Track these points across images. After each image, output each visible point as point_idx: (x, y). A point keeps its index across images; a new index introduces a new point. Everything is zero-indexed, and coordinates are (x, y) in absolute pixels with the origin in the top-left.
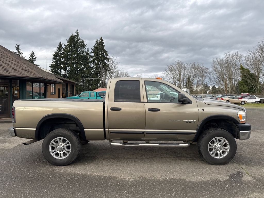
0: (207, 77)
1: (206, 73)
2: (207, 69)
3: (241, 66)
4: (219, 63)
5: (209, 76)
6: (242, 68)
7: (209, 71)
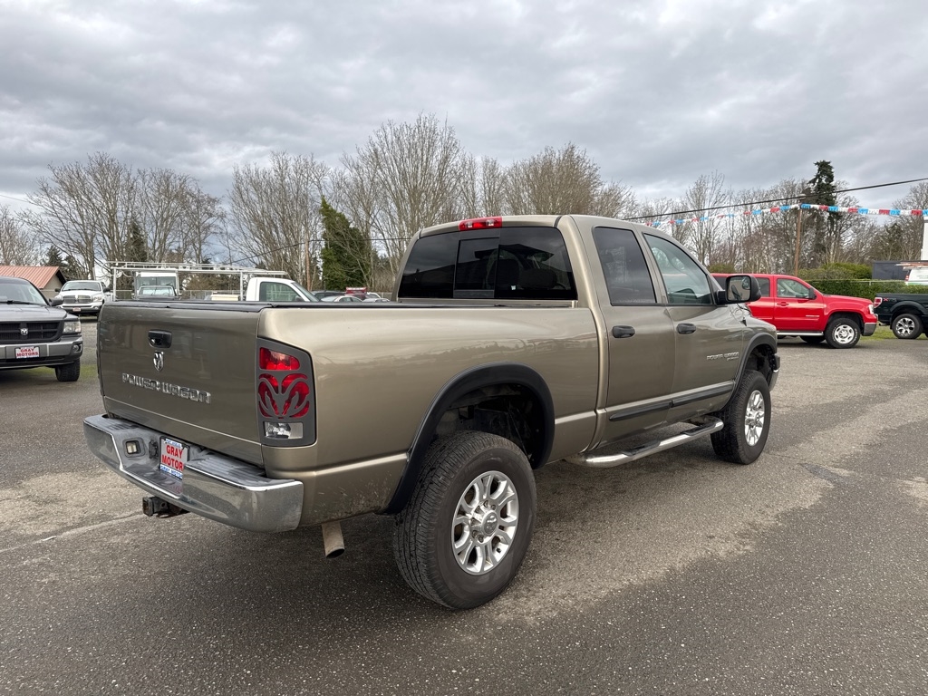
0: (212, 229)
1: (211, 215)
2: (214, 201)
3: (324, 203)
4: (256, 186)
5: (221, 225)
6: (327, 211)
7: (217, 208)
